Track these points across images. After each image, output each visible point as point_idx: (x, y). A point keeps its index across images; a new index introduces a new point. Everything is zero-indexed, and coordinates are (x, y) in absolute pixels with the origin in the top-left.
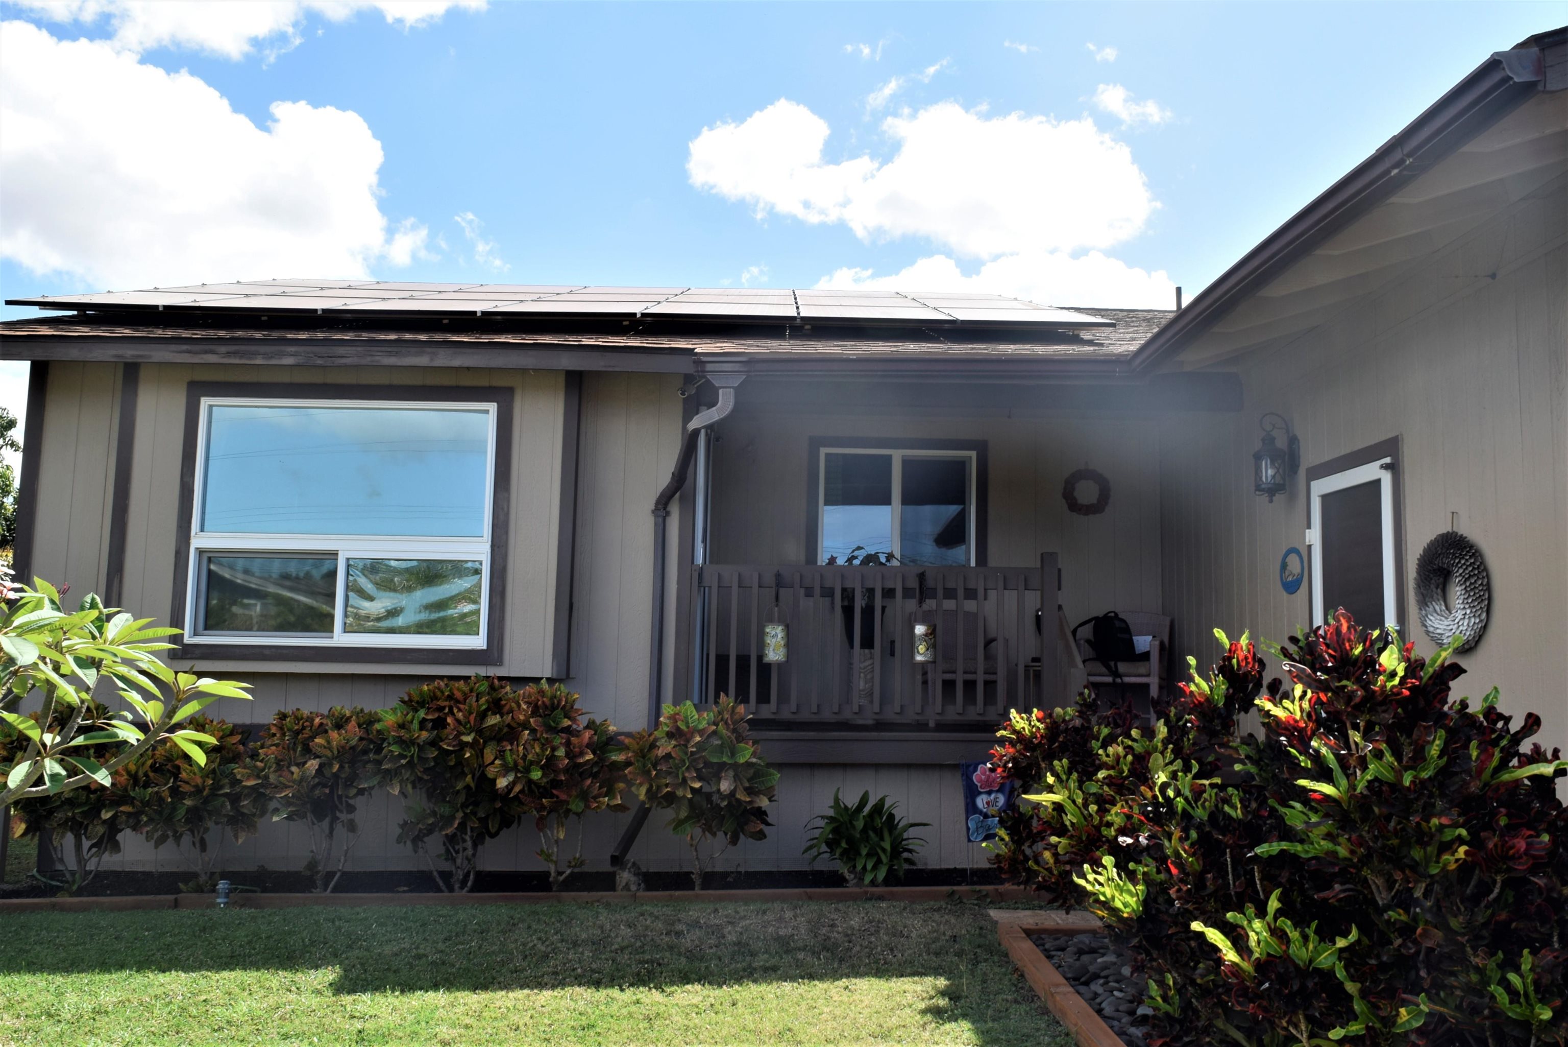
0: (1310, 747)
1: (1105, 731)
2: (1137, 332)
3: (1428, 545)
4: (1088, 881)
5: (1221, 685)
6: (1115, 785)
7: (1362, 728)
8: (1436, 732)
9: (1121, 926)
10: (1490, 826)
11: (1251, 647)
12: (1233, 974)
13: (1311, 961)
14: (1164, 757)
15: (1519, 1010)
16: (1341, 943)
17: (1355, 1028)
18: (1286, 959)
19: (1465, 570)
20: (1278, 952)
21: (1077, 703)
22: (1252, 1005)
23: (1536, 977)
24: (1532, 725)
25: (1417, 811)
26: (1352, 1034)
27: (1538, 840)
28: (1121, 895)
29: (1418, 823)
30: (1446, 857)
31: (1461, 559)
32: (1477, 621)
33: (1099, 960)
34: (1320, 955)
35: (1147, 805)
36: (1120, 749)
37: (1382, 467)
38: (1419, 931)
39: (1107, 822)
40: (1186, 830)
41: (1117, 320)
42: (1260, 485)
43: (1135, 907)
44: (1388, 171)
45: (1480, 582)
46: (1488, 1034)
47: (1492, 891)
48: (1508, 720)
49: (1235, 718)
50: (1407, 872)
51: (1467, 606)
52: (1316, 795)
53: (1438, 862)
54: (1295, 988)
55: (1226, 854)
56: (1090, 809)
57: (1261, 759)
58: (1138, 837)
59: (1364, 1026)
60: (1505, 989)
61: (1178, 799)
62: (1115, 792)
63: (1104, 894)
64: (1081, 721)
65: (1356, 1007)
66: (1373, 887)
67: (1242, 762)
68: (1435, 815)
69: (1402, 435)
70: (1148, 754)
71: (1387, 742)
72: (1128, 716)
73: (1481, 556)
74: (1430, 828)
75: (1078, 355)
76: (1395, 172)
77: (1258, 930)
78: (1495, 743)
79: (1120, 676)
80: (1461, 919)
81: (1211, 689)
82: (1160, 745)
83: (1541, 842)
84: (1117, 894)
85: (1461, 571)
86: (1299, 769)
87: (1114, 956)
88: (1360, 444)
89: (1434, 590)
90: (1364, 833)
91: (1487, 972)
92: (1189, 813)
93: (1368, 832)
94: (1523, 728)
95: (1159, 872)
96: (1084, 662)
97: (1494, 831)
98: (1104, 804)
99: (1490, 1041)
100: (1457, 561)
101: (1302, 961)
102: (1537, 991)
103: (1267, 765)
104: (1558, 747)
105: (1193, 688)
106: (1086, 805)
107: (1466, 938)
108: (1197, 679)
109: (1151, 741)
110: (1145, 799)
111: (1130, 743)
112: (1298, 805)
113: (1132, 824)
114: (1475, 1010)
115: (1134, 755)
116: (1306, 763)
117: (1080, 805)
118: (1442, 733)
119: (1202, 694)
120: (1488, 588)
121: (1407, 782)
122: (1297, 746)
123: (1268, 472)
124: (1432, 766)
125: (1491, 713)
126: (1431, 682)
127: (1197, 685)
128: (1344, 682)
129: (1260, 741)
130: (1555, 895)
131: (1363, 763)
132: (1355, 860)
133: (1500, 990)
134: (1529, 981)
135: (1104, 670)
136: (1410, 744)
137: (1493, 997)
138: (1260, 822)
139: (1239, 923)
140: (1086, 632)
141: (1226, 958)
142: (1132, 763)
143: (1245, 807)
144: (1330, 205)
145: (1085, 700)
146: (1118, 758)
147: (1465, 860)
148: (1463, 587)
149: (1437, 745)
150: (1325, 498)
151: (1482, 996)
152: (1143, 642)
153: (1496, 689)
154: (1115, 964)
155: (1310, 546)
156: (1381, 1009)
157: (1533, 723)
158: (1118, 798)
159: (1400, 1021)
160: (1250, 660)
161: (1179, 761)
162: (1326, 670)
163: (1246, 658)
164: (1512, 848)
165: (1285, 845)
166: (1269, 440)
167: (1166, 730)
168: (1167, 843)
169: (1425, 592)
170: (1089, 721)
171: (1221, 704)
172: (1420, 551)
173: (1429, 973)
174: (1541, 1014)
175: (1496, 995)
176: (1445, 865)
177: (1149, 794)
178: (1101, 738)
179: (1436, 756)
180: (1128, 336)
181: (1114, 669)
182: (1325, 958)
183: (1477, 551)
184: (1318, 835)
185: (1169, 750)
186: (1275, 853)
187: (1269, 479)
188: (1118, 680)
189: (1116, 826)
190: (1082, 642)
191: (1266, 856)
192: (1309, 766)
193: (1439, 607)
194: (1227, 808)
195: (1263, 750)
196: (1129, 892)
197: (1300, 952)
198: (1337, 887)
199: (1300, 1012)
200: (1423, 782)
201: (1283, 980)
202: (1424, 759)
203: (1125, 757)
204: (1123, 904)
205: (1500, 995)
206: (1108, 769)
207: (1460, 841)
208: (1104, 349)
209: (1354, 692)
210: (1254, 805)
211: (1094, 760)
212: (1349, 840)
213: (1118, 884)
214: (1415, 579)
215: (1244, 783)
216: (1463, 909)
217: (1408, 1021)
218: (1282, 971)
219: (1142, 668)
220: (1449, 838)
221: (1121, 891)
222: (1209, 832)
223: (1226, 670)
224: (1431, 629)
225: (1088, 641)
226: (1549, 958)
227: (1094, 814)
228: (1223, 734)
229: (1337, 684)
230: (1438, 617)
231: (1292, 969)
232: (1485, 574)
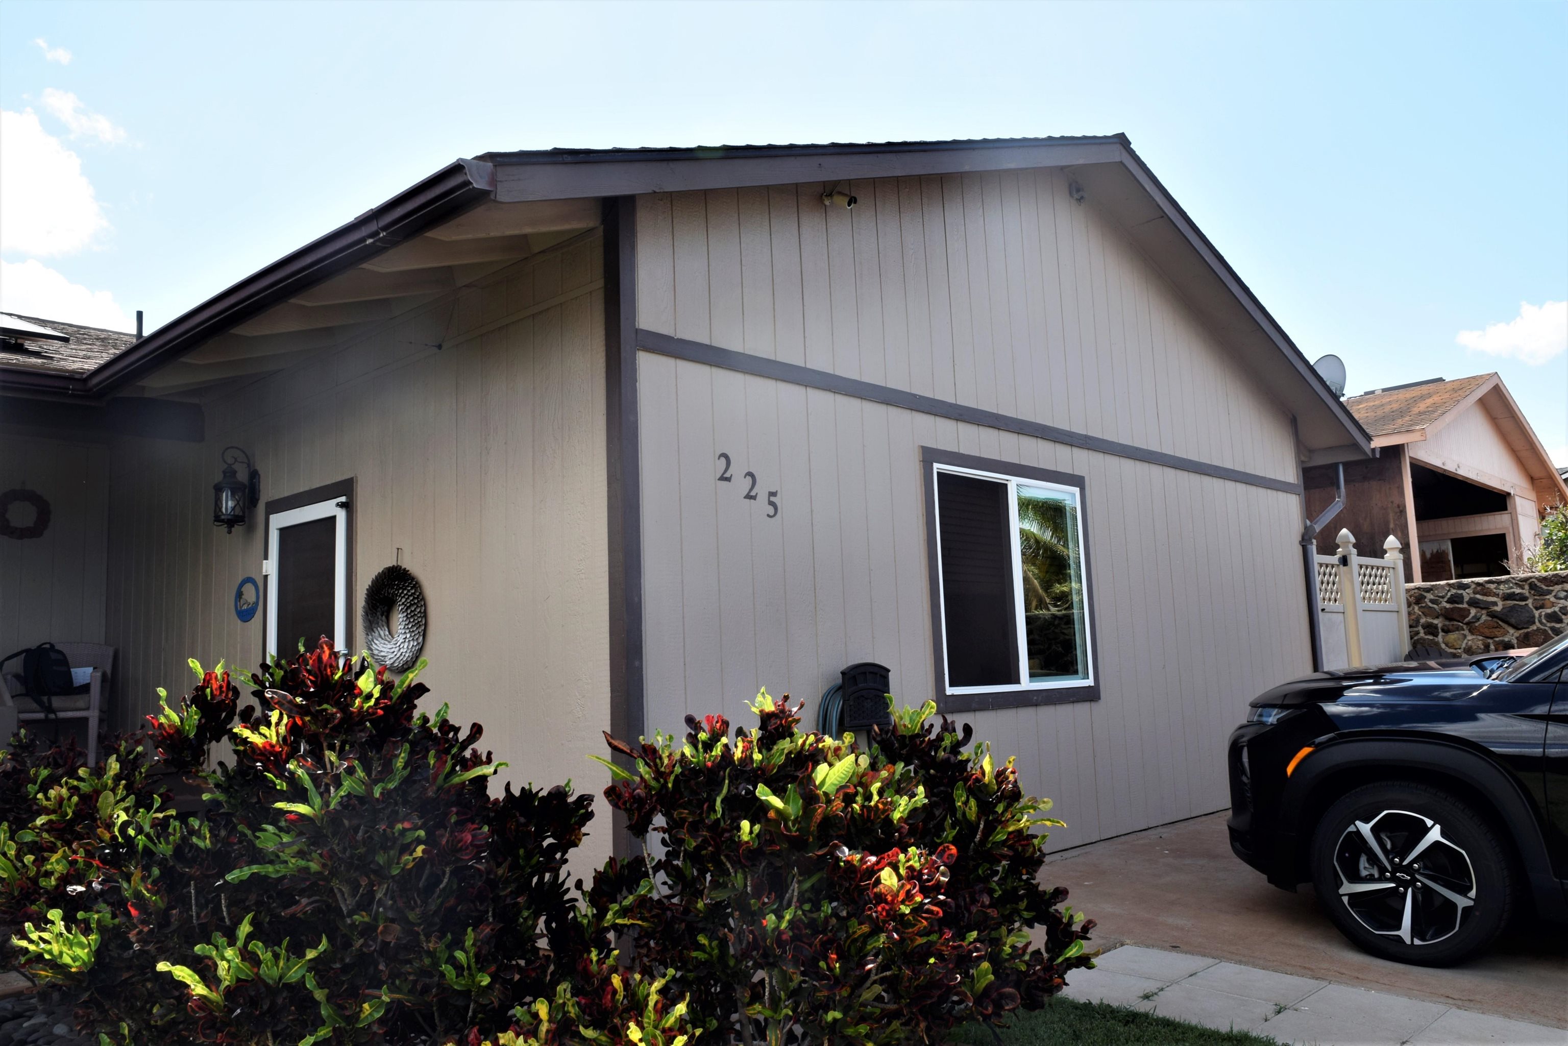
0: (285, 770)
1: (44, 773)
2: (91, 350)
3: (376, 577)
4: (31, 941)
5: (194, 715)
6: (56, 830)
7: (338, 748)
8: (402, 746)
9: (68, 983)
10: (442, 825)
11: (225, 676)
12: (200, 1008)
13: (281, 978)
14: (115, 794)
15: (463, 982)
16: (311, 954)
17: (323, 1032)
18: (258, 980)
19: (407, 599)
20: (249, 976)
21: (10, 745)
22: (220, 1034)
23: (477, 950)
24: (477, 732)
25: (382, 820)
26: (321, 1039)
27: (480, 831)
28: (71, 948)
29: (384, 830)
30: (406, 857)
31: (404, 590)
32: (415, 644)
33: (25, 1025)
34: (290, 970)
35: (104, 848)
36: (64, 791)
37: (338, 505)
38: (381, 928)
39: (46, 871)
40: (147, 868)
41: (71, 335)
42: (220, 516)
43: (86, 959)
44: (363, 240)
45: (418, 610)
46: (435, 1008)
47: (441, 882)
48: (457, 730)
49: (205, 747)
50: (372, 876)
51: (407, 631)
52: (292, 816)
53: (398, 863)
54: (265, 1007)
55: (190, 885)
56: (25, 861)
57: (230, 786)
58: (91, 882)
59: (331, 1028)
60: (452, 965)
61: (139, 837)
62: (56, 838)
63: (50, 952)
64: (14, 763)
65: (323, 1012)
66: (339, 896)
67: (210, 791)
68: (399, 821)
69: (357, 477)
70: (97, 793)
71: (358, 759)
72: (71, 754)
73: (420, 587)
74: (394, 833)
75: (24, 366)
76: (369, 241)
77: (229, 958)
78: (447, 751)
79: (54, 712)
80: (418, 911)
81: (182, 720)
82: (110, 782)
83: (483, 833)
84: (65, 949)
85: (403, 600)
86: (274, 792)
87: (45, 1016)
88: (317, 484)
89: (380, 617)
90: (334, 846)
91: (438, 954)
92: (151, 850)
93: (338, 845)
94: (468, 737)
95: (114, 916)
96: (13, 697)
97: (446, 829)
98: (41, 851)
99: (436, 1014)
100: (400, 591)
101: (272, 979)
102: (477, 962)
103: (236, 791)
104: (491, 750)
105: (163, 720)
106: (19, 857)
107: (422, 927)
108: (168, 711)
109: (99, 779)
110: (102, 841)
111: (75, 783)
112: (270, 828)
113: (77, 870)
114: (426, 990)
115: (80, 796)
116: (282, 786)
117: (13, 858)
118: (407, 746)
119: (172, 725)
120: (425, 615)
121: (377, 794)
122: (273, 770)
123: (228, 504)
124: (398, 777)
125: (446, 727)
126: (398, 701)
127: (167, 717)
128: (325, 706)
129: (230, 769)
130: (492, 877)
131: (338, 782)
132: (327, 873)
133: (450, 967)
134: (471, 955)
135: (35, 706)
136: (380, 759)
137: (442, 975)
138: (229, 849)
139: (208, 954)
140: (15, 665)
141: (194, 993)
142: (77, 805)
143: (214, 835)
144: (309, 260)
145: (20, 740)
146: (61, 800)
147: (421, 857)
148: (405, 614)
149: (402, 758)
150: (283, 531)
151: (431, 976)
152: (82, 674)
153: (446, 704)
154: (45, 1024)
155: (266, 577)
156: (346, 1008)
157: (477, 731)
158: (59, 844)
159: (362, 1016)
160: (224, 689)
161: (133, 796)
162: (305, 695)
163: (221, 687)
164: (459, 841)
165: (255, 869)
166: (230, 473)
167: (118, 766)
168: (125, 885)
169: (371, 619)
170: (23, 763)
171: (192, 735)
172: (368, 582)
173: (387, 966)
174: (482, 981)
175: (446, 972)
176: (405, 864)
177: (107, 836)
178: (39, 781)
179: (401, 767)
180: (82, 353)
181: (47, 704)
182: (294, 972)
183: (417, 583)
184: (289, 854)
185: (121, 787)
186: (245, 878)
187: (229, 510)
188: (52, 716)
189: (57, 875)
190: (9, 677)
191: (236, 881)
192: (285, 788)
193: (383, 632)
194: (195, 840)
195: (234, 777)
196: (81, 945)
197: (270, 971)
198: (304, 901)
199: (269, 1030)
200: (390, 792)
201: (254, 1002)
202: (392, 771)
203: (69, 798)
204: (72, 958)
205: (449, 972)
206: (48, 814)
207: (419, 841)
208: (55, 363)
209: (333, 715)
210: (223, 833)
211: (30, 806)
212: (321, 855)
213: (68, 938)
214: (364, 607)
215: (210, 812)
216: (419, 902)
217: (370, 1014)
218: (253, 993)
219: (81, 701)
220: (409, 840)
221: (71, 945)
222: (173, 867)
223: (199, 698)
224: (376, 652)
225: (17, 676)
226: (486, 931)
227: (30, 865)
228: (193, 765)
229: (317, 708)
230: (383, 641)
231: (263, 989)
232: (423, 603)
